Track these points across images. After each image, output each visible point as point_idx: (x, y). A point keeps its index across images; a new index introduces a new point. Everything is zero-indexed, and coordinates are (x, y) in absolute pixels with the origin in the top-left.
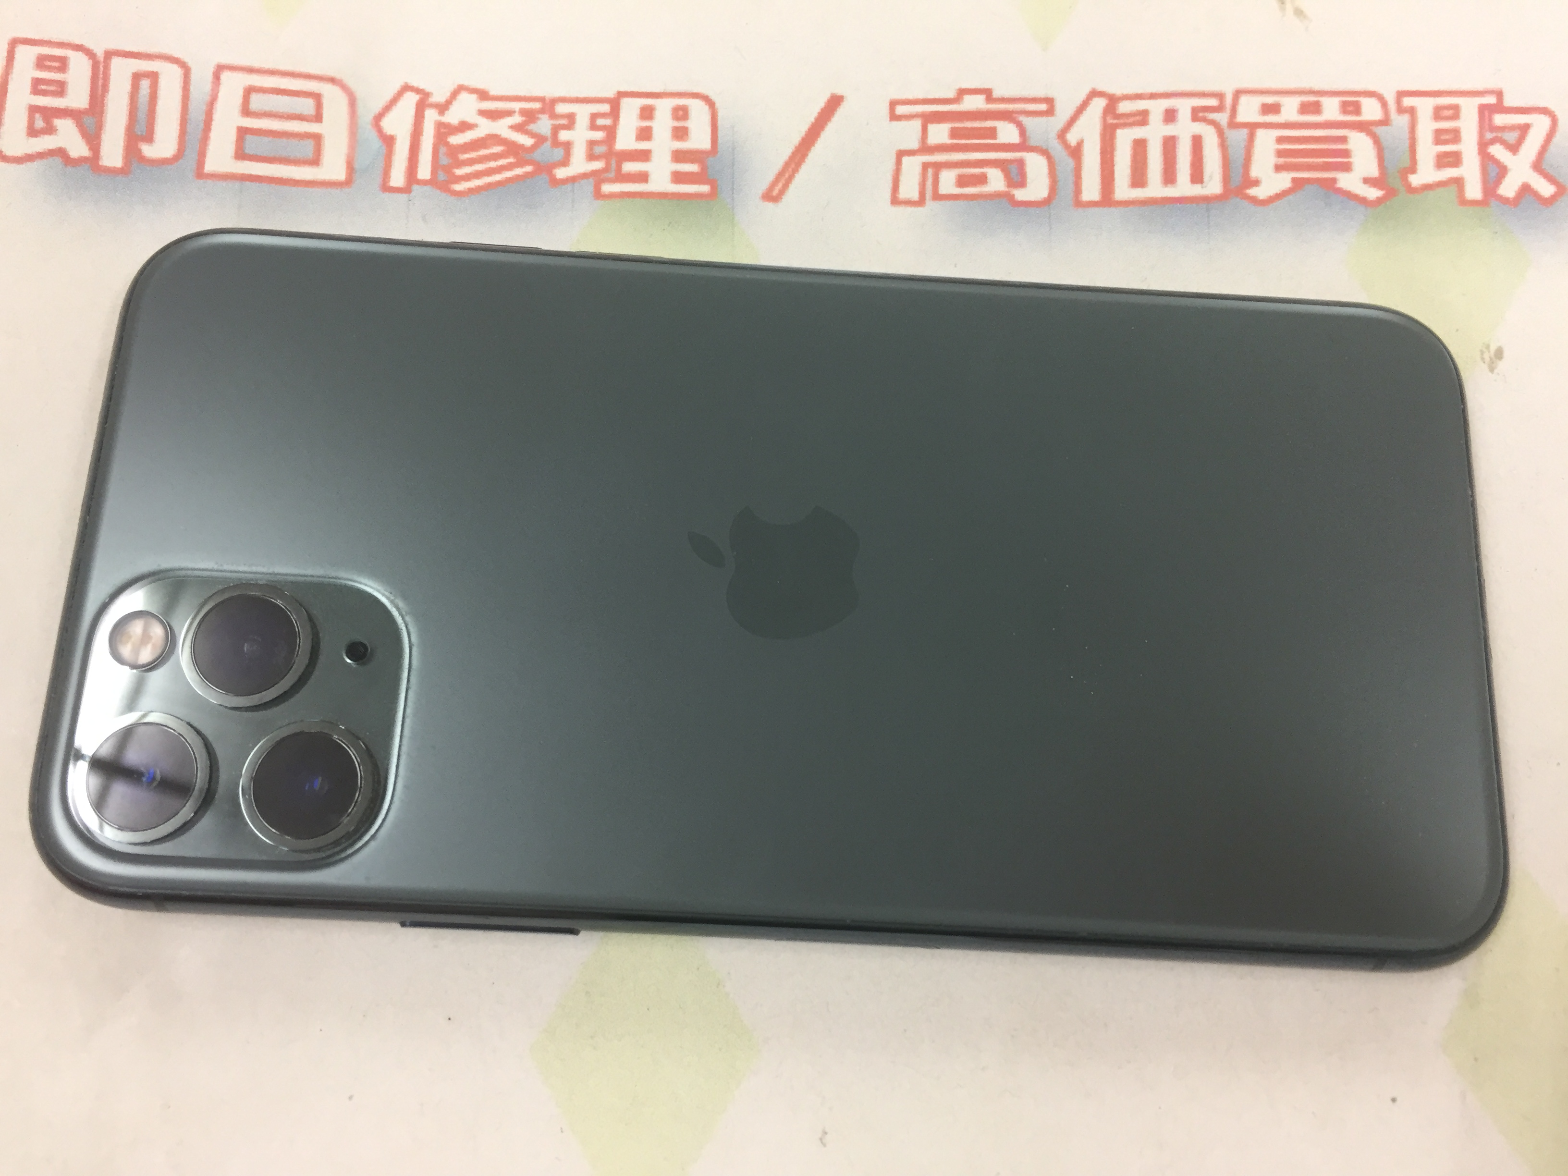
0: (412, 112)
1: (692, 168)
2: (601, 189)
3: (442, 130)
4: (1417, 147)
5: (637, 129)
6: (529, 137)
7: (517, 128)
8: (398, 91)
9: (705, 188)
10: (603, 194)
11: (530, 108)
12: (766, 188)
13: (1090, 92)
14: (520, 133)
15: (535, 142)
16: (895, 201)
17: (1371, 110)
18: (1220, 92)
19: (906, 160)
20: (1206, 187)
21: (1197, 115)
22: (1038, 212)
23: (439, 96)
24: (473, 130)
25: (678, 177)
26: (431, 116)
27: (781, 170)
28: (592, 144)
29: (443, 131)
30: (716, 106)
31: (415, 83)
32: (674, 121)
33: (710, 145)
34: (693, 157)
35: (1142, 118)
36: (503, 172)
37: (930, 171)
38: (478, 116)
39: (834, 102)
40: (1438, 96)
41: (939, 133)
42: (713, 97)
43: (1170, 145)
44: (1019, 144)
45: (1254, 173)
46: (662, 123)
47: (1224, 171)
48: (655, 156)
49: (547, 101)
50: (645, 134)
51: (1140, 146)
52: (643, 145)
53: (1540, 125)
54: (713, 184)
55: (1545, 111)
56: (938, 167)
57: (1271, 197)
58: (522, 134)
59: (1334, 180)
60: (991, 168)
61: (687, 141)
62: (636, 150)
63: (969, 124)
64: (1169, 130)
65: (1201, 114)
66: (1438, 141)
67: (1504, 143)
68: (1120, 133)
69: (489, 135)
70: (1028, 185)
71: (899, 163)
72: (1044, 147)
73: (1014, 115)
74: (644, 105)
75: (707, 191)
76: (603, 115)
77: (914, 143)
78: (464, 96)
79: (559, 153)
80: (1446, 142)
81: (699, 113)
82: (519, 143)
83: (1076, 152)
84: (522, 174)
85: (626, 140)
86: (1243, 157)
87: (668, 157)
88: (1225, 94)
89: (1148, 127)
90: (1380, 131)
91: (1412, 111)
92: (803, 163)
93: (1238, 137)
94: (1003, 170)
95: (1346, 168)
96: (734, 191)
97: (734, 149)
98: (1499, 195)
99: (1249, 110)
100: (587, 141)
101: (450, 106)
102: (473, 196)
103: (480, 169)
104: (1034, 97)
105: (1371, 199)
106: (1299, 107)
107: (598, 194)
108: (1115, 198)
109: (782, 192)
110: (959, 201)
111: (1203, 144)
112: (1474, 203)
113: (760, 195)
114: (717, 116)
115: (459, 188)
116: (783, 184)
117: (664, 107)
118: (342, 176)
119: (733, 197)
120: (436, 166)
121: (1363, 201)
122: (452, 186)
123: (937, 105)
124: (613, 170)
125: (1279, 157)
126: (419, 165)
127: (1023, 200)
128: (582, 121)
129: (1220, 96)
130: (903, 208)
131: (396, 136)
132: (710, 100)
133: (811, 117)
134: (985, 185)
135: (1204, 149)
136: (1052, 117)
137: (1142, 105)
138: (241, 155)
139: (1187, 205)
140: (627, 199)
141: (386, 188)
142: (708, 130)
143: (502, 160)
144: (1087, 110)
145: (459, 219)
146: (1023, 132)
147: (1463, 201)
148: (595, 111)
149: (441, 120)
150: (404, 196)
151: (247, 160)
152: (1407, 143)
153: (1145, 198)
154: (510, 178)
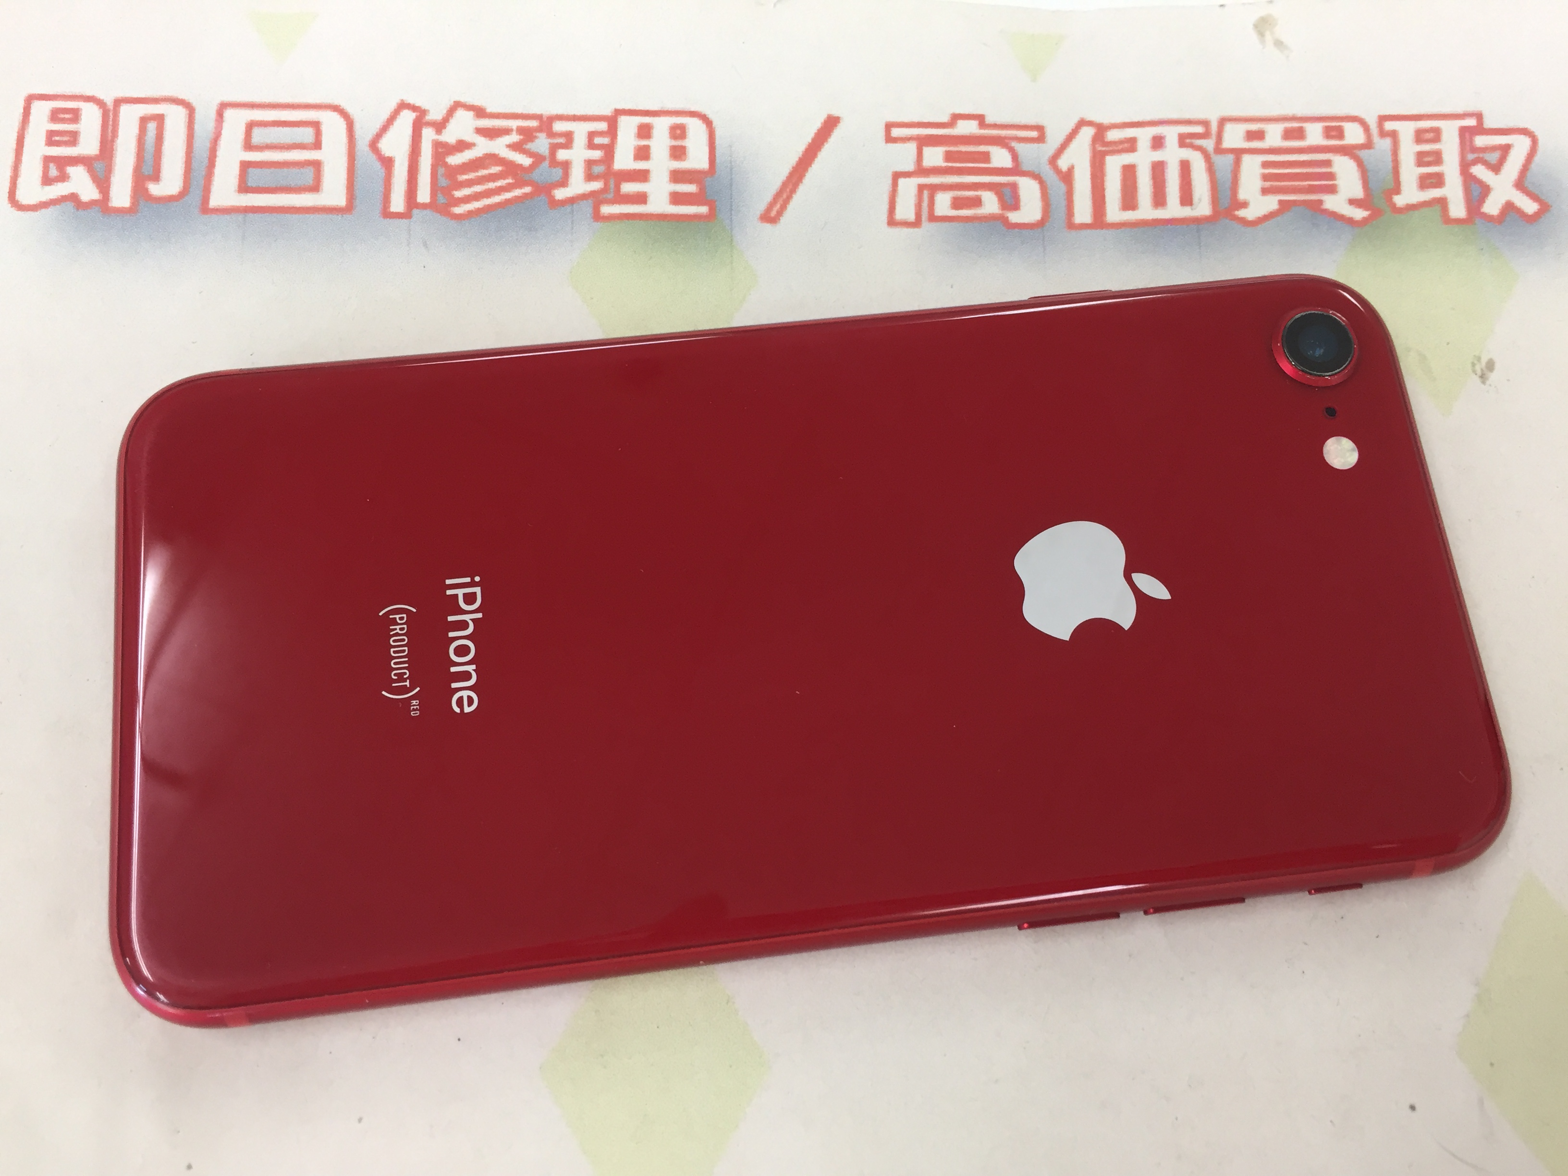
0: (409, 131)
1: (691, 188)
2: (600, 211)
3: (440, 150)
4: (1400, 169)
5: (635, 148)
6: (527, 157)
7: (514, 147)
8: (395, 110)
9: (703, 210)
10: (602, 215)
11: (527, 126)
12: (764, 209)
13: (1079, 121)
14: (518, 153)
15: (533, 162)
16: (892, 222)
17: (1353, 135)
18: (1205, 120)
19: (902, 182)
20: (1195, 209)
21: (1184, 141)
22: (1031, 234)
23: (436, 114)
24: (471, 149)
25: (677, 198)
26: (428, 135)
27: (779, 190)
28: (590, 163)
29: (442, 150)
30: (713, 125)
31: (411, 100)
32: (672, 140)
33: (708, 165)
34: (691, 177)
35: (1130, 146)
36: (502, 193)
37: (926, 193)
38: (475, 134)
39: (831, 123)
40: (1420, 120)
41: (934, 156)
42: (711, 116)
43: (1158, 169)
44: (1012, 169)
45: (1242, 195)
46: (660, 143)
47: (1212, 194)
48: (653, 176)
49: (545, 119)
50: (643, 153)
51: (1129, 172)
52: (641, 165)
53: (1520, 146)
54: (711, 205)
55: (1524, 132)
57: (1259, 218)
58: (520, 153)
59: (1320, 202)
60: (985, 191)
61: (685, 160)
62: (635, 170)
63: (963, 148)
64: (1158, 156)
65: (1187, 141)
66: (1420, 164)
67: (1486, 164)
68: (1109, 159)
69: (487, 154)
70: (1021, 208)
71: (895, 184)
72: (1037, 171)
73: (1007, 141)
74: (642, 123)
75: (705, 212)
76: (601, 134)
77: (910, 167)
78: (460, 113)
79: (557, 173)
80: (1428, 164)
81: (696, 131)
82: (517, 163)
83: (1067, 177)
84: (521, 195)
85: (624, 160)
86: (1231, 180)
87: (666, 177)
88: (1211, 121)
89: (1136, 153)
90: (1363, 154)
91: (1394, 135)
92: (800, 184)
94: (996, 194)
95: (1331, 190)
96: (733, 212)
97: (731, 169)
98: (1483, 213)
99: (1234, 138)
100: (585, 160)
101: (447, 124)
102: (473, 217)
103: (479, 191)
104: (1025, 124)
105: (1357, 219)
106: (1283, 133)
107: (597, 216)
108: (1106, 220)
109: (780, 213)
110: (954, 223)
111: (1191, 169)
112: (1458, 221)
113: (758, 216)
114: (715, 134)
115: (458, 210)
116: (781, 205)
117: (661, 126)
118: (342, 202)
119: (731, 218)
120: (435, 188)
121: (1350, 221)
122: (452, 208)
123: (932, 128)
124: (612, 191)
125: (1264, 181)
126: (418, 188)
127: (1017, 223)
128: (580, 140)
129: (1205, 123)
130: (900, 229)
131: (395, 157)
132: (708, 119)
133: (808, 137)
134: (980, 208)
135: (1192, 173)
136: (1043, 144)
137: (1130, 133)
138: (244, 188)
139: (1178, 227)
140: (627, 221)
141: (387, 214)
142: (706, 150)
143: (502, 181)
144: (1077, 137)
145: (460, 244)
146: (1015, 157)
147: (1447, 220)
148: (593, 130)
149: (438, 139)
150: (404, 221)
151: (250, 193)
152: (1390, 165)
153: (1136, 220)
154: (509, 199)
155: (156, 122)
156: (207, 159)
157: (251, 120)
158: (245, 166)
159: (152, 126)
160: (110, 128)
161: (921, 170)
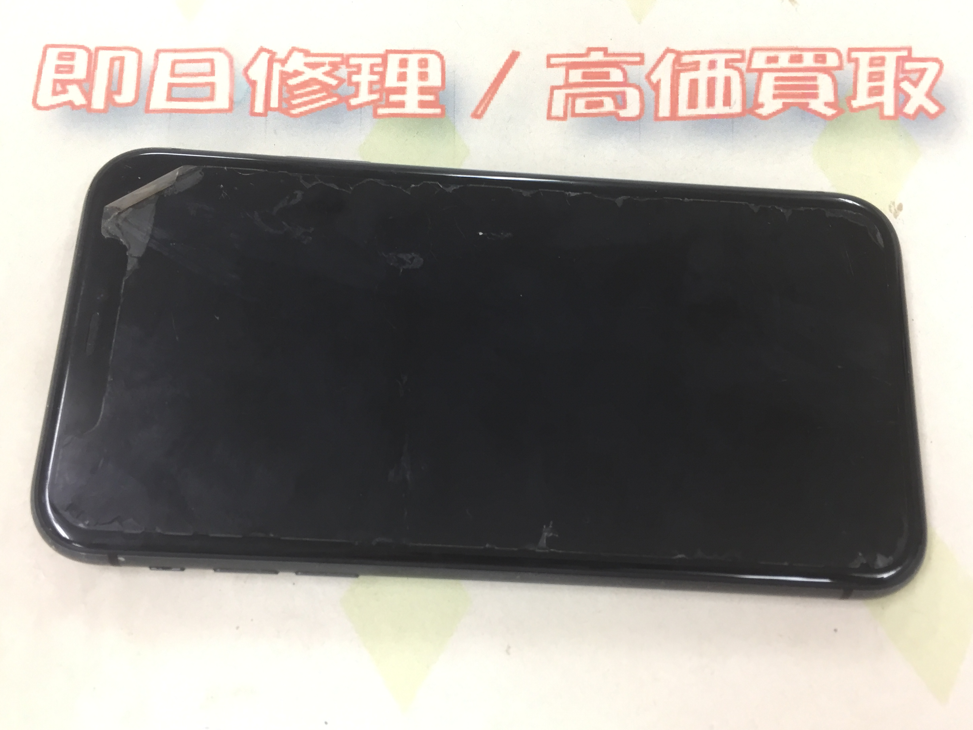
0: (266, 66)
1: (430, 98)
2: (377, 112)
3: (284, 76)
4: (857, 83)
5: (398, 74)
6: (334, 79)
7: (327, 74)
8: (257, 52)
9: (438, 111)
10: (378, 115)
11: (335, 61)
12: (474, 110)
13: (665, 49)
14: (329, 77)
15: (338, 83)
16: (549, 117)
17: (832, 60)
18: (742, 50)
19: (556, 92)
20: (732, 108)
21: (728, 64)
22: (633, 124)
23: (281, 55)
24: (302, 75)
25: (423, 104)
26: (277, 67)
27: (483, 98)
28: (371, 83)
29: (285, 76)
30: (444, 59)
31: (266, 46)
32: (420, 68)
33: (441, 83)
34: (431, 91)
35: (696, 66)
36: (320, 102)
37: (570, 99)
38: (304, 67)
39: (514, 56)
40: (873, 51)
41: (576, 76)
42: (442, 53)
43: (711, 82)
44: (623, 82)
45: (761, 99)
46: (413, 70)
47: (743, 98)
48: (408, 91)
49: (345, 57)
50: (402, 77)
51: (694, 83)
52: (402, 84)
53: (932, 68)
54: (443, 108)
55: (936, 60)
56: (575, 96)
57: (770, 114)
58: (330, 78)
59: (808, 104)
60: (606, 97)
61: (427, 81)
62: (398, 87)
63: (593, 70)
64: (712, 73)
65: (730, 64)
66: (870, 80)
67: (910, 80)
68: (682, 75)
69: (311, 78)
70: (627, 107)
71: (552, 94)
72: (637, 84)
73: (620, 64)
74: (402, 58)
75: (439, 112)
76: (377, 65)
77: (561, 82)
78: (295, 54)
79: (352, 89)
80: (875, 80)
81: (434, 62)
82: (328, 83)
83: (656, 87)
84: (331, 102)
85: (391, 81)
86: (755, 89)
87: (416, 91)
88: (745, 51)
89: (699, 72)
90: (836, 73)
91: (856, 61)
92: (496, 94)
93: (751, 77)
94: (613, 99)
95: (815, 96)
96: (455, 112)
97: (455, 86)
98: (904, 113)
99: (759, 61)
100: (368, 81)
101: (288, 61)
102: (303, 117)
103: (306, 100)
104: (632, 52)
105: (828, 115)
106: (789, 58)
107: (376, 115)
108: (678, 115)
109: (483, 112)
110: (586, 118)
111: (731, 82)
112: (889, 118)
113: (471, 114)
114: (445, 65)
115: (295, 112)
116: (484, 108)
117: (413, 59)
118: (226, 106)
119: (454, 116)
120: (281, 99)
121: (824, 117)
122: (290, 111)
123: (575, 57)
124: (384, 99)
125: (776, 90)
126: (271, 99)
127: (624, 117)
128: (366, 69)
129: (742, 52)
130: (554, 121)
131: (257, 81)
132: (441, 55)
133: (500, 64)
134: (602, 108)
135: (731, 85)
136: (643, 66)
137: (696, 58)
138: (170, 98)
139: (720, 120)
140: (393, 118)
141: (253, 114)
142: (440, 74)
143: (320, 94)
144: (664, 60)
145: (295, 132)
146: (625, 75)
147: (882, 117)
148: (373, 62)
149: (282, 70)
150: (263, 118)
151: (173, 101)
152: (852, 80)
153: (696, 115)
154: (324, 105)
155: (119, 61)
156: (149, 82)
157: (175, 60)
158: (171, 86)
159: (117, 64)
160: (93, 64)
161: (568, 85)
